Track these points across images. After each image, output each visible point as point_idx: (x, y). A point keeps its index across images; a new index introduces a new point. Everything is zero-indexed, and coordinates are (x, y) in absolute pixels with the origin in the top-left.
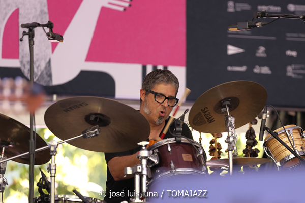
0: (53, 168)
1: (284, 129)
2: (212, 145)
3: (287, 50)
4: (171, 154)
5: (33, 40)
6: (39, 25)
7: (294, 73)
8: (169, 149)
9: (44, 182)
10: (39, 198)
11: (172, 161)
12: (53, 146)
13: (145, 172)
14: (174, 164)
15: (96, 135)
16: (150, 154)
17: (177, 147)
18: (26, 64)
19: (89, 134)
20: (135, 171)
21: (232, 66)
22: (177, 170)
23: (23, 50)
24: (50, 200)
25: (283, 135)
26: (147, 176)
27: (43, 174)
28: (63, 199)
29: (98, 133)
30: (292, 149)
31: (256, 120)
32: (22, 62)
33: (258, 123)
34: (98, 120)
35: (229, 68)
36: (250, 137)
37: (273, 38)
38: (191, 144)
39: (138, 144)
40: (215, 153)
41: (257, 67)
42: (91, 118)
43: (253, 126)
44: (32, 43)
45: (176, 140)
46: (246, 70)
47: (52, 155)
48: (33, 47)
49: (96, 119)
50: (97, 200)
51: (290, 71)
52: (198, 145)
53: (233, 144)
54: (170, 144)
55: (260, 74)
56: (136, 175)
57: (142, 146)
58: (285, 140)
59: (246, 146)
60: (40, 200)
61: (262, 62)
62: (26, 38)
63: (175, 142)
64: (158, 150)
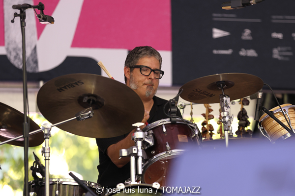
0: (47, 151)
1: (281, 108)
2: (204, 127)
3: (273, 32)
4: (166, 135)
5: (24, 21)
6: (30, 6)
7: (280, 55)
8: (164, 130)
9: (38, 166)
10: (33, 182)
11: (167, 143)
12: (46, 128)
13: (140, 154)
14: (169, 145)
15: (90, 117)
16: (145, 135)
17: (172, 128)
18: (12, 51)
19: (82, 116)
20: (130, 153)
21: (217, 49)
22: (173, 151)
23: (8, 37)
24: (45, 183)
25: (279, 114)
26: (143, 158)
27: (36, 157)
28: (58, 183)
29: (91, 115)
30: (289, 128)
31: (248, 101)
32: (7, 49)
33: (250, 104)
34: (91, 102)
35: (215, 52)
36: (243, 118)
37: (259, 21)
38: (186, 125)
39: (133, 125)
40: (207, 135)
41: (243, 50)
42: (84, 99)
43: (245, 107)
44: (23, 25)
45: (170, 121)
46: (232, 53)
47: (45, 138)
48: (24, 29)
49: (89, 101)
50: (91, 183)
51: (276, 53)
52: (193, 126)
53: (229, 124)
54: (164, 124)
55: (246, 57)
56: (132, 157)
57: (136, 127)
58: (281, 119)
59: (238, 127)
60: (34, 184)
61: (248, 45)
62: (18, 19)
63: (170, 122)
64: (153, 131)
